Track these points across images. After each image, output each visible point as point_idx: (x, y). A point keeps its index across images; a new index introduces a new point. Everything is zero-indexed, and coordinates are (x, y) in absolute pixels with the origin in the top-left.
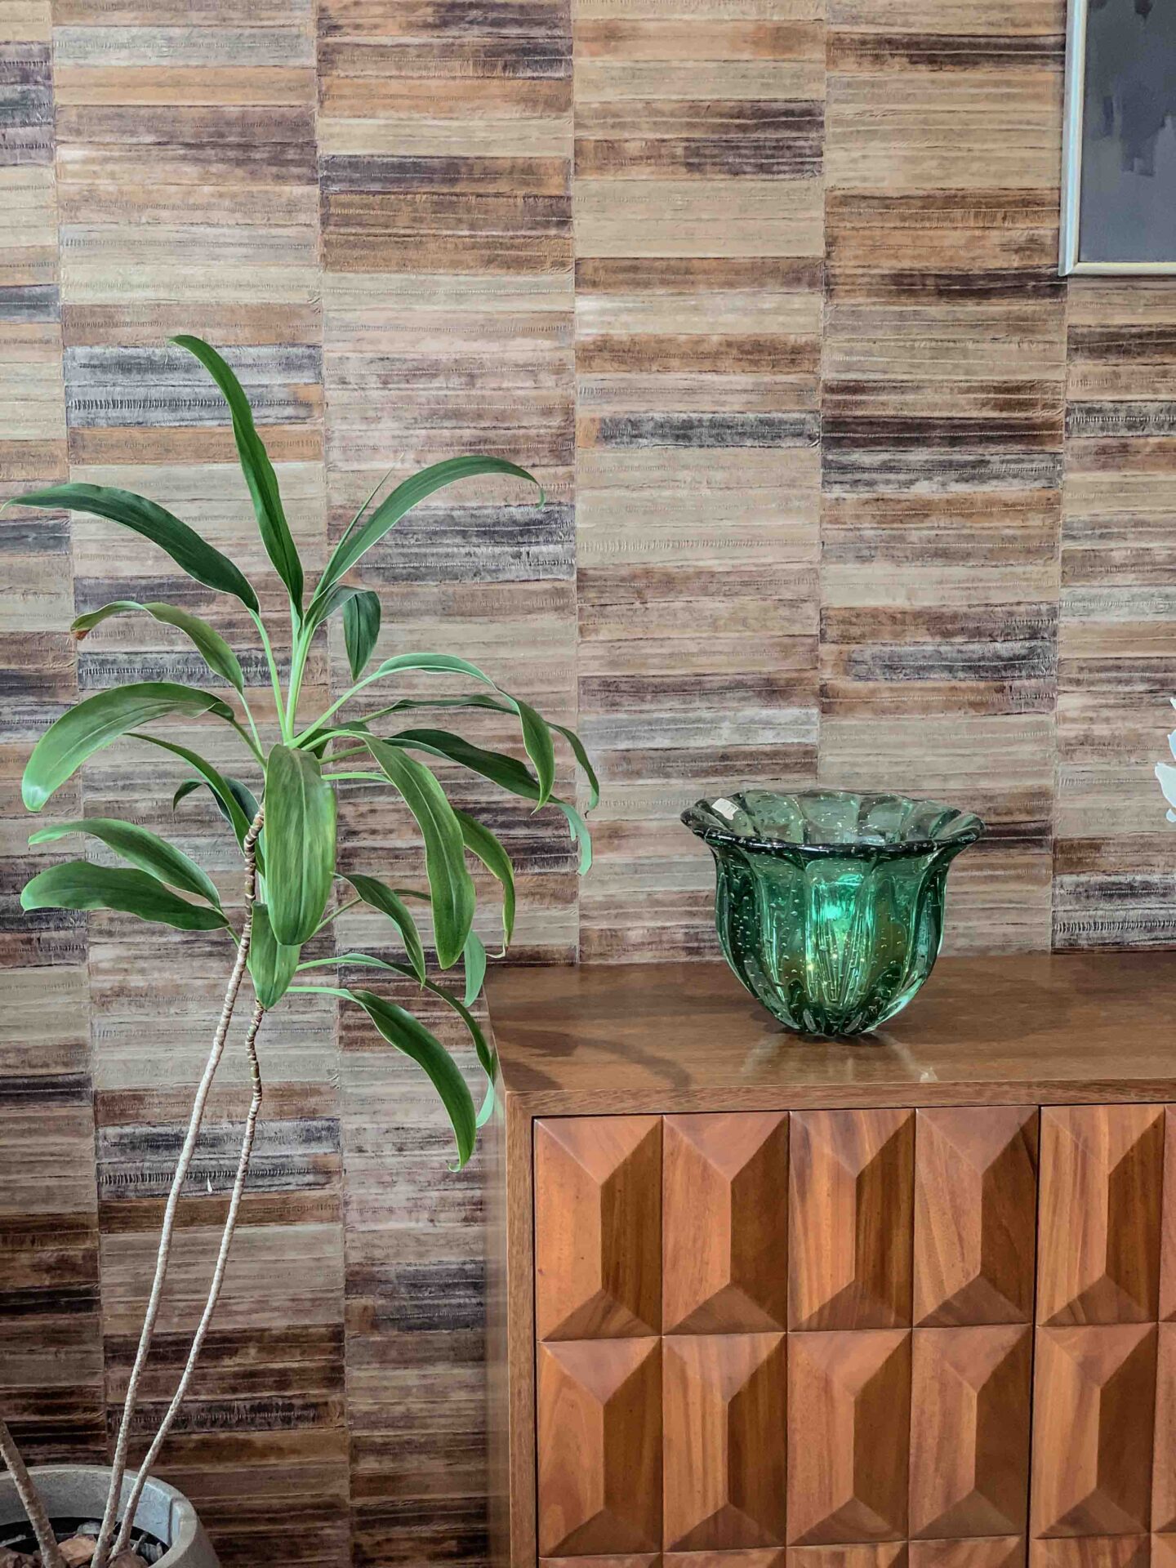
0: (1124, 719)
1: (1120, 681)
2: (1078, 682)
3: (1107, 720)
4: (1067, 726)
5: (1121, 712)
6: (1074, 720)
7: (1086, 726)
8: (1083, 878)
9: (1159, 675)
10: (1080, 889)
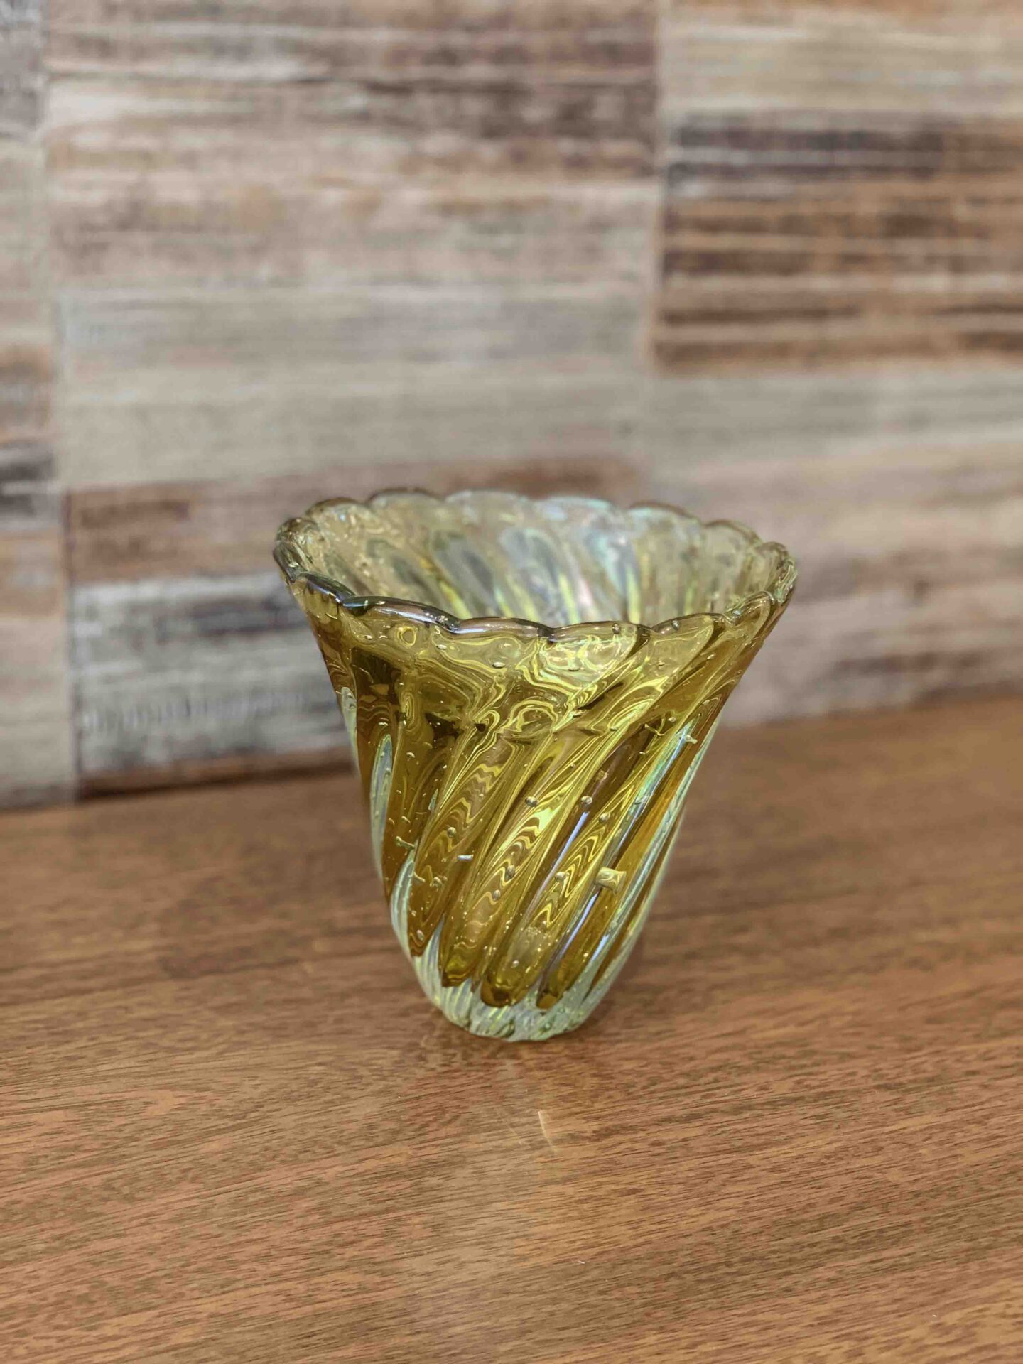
0: (237, 156)
1: (218, 49)
2: (105, 48)
3: (189, 160)
4: (81, 175)
5: (226, 137)
6: (97, 159)
7: (131, 177)
8: (148, 591)
9: (325, 36)
10: (144, 620)
